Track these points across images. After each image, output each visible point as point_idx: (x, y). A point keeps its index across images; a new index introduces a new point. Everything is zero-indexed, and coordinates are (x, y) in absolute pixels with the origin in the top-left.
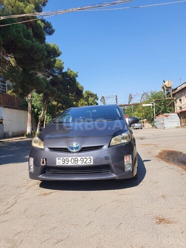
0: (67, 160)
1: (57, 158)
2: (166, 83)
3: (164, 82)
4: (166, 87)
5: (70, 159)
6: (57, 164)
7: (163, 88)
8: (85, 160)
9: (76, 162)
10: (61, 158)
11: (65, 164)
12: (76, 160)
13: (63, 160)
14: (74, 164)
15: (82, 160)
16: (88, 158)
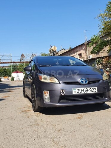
0: (81, 90)
1: (73, 89)
2: (53, 48)
3: (51, 47)
4: (53, 51)
5: (82, 89)
6: (74, 93)
7: (50, 51)
8: (92, 90)
9: (87, 91)
10: (76, 89)
11: (79, 93)
12: (87, 90)
13: (78, 90)
14: (86, 93)
15: (90, 89)
16: (94, 88)
